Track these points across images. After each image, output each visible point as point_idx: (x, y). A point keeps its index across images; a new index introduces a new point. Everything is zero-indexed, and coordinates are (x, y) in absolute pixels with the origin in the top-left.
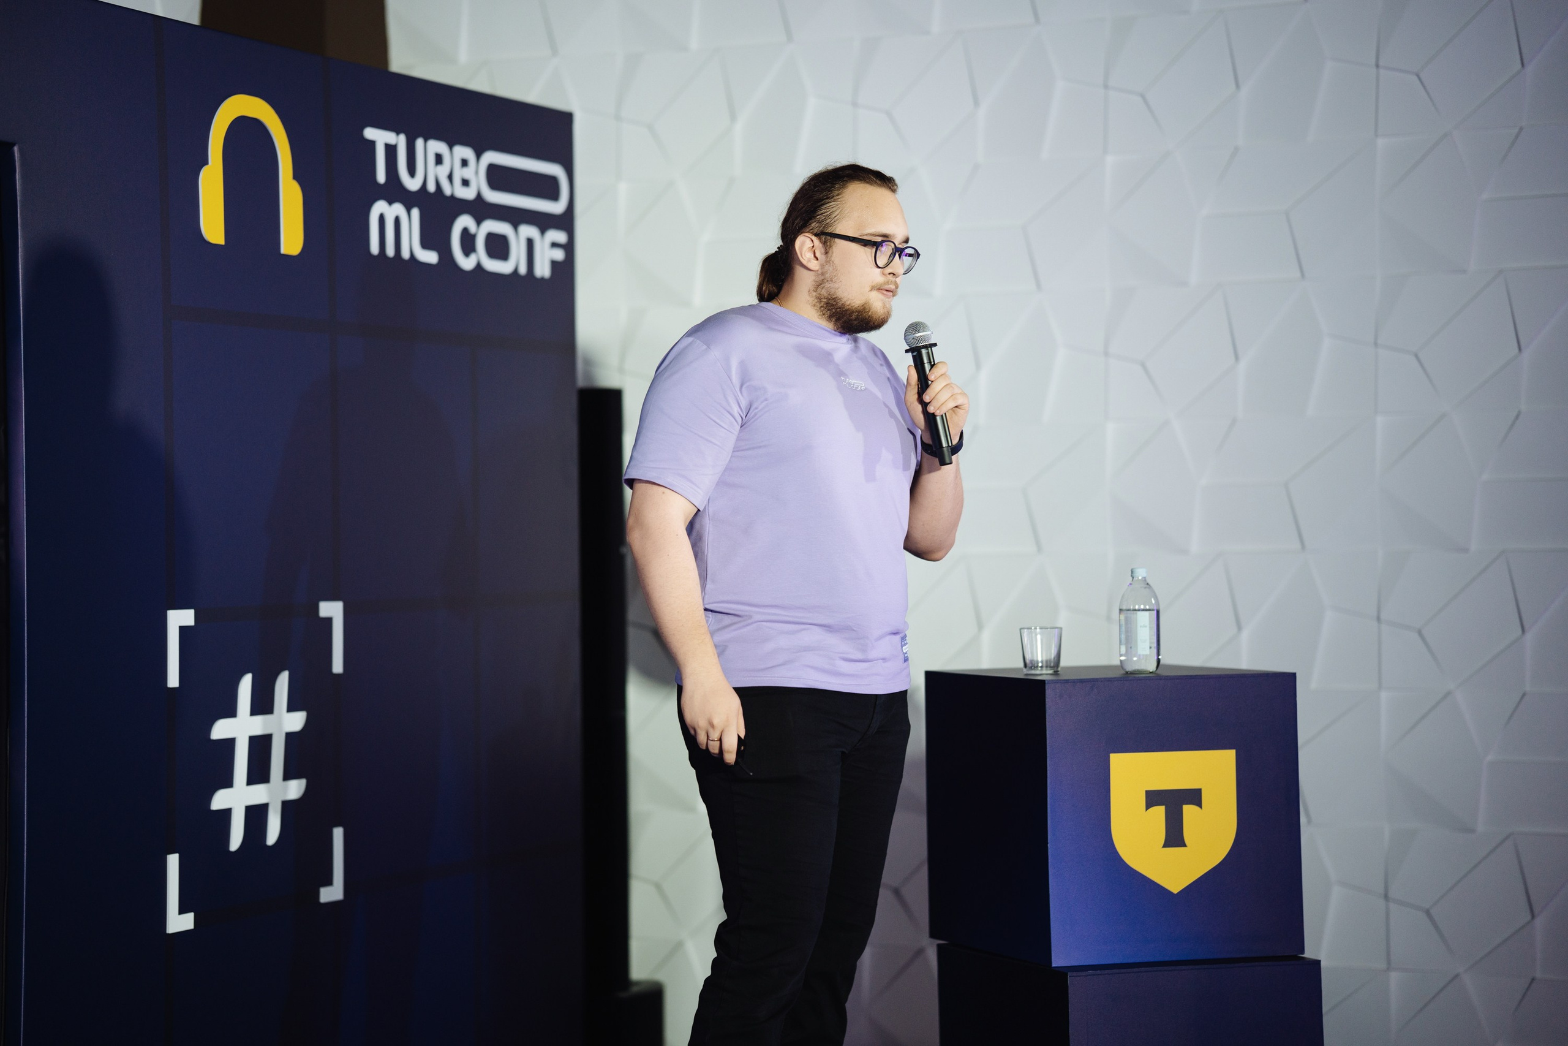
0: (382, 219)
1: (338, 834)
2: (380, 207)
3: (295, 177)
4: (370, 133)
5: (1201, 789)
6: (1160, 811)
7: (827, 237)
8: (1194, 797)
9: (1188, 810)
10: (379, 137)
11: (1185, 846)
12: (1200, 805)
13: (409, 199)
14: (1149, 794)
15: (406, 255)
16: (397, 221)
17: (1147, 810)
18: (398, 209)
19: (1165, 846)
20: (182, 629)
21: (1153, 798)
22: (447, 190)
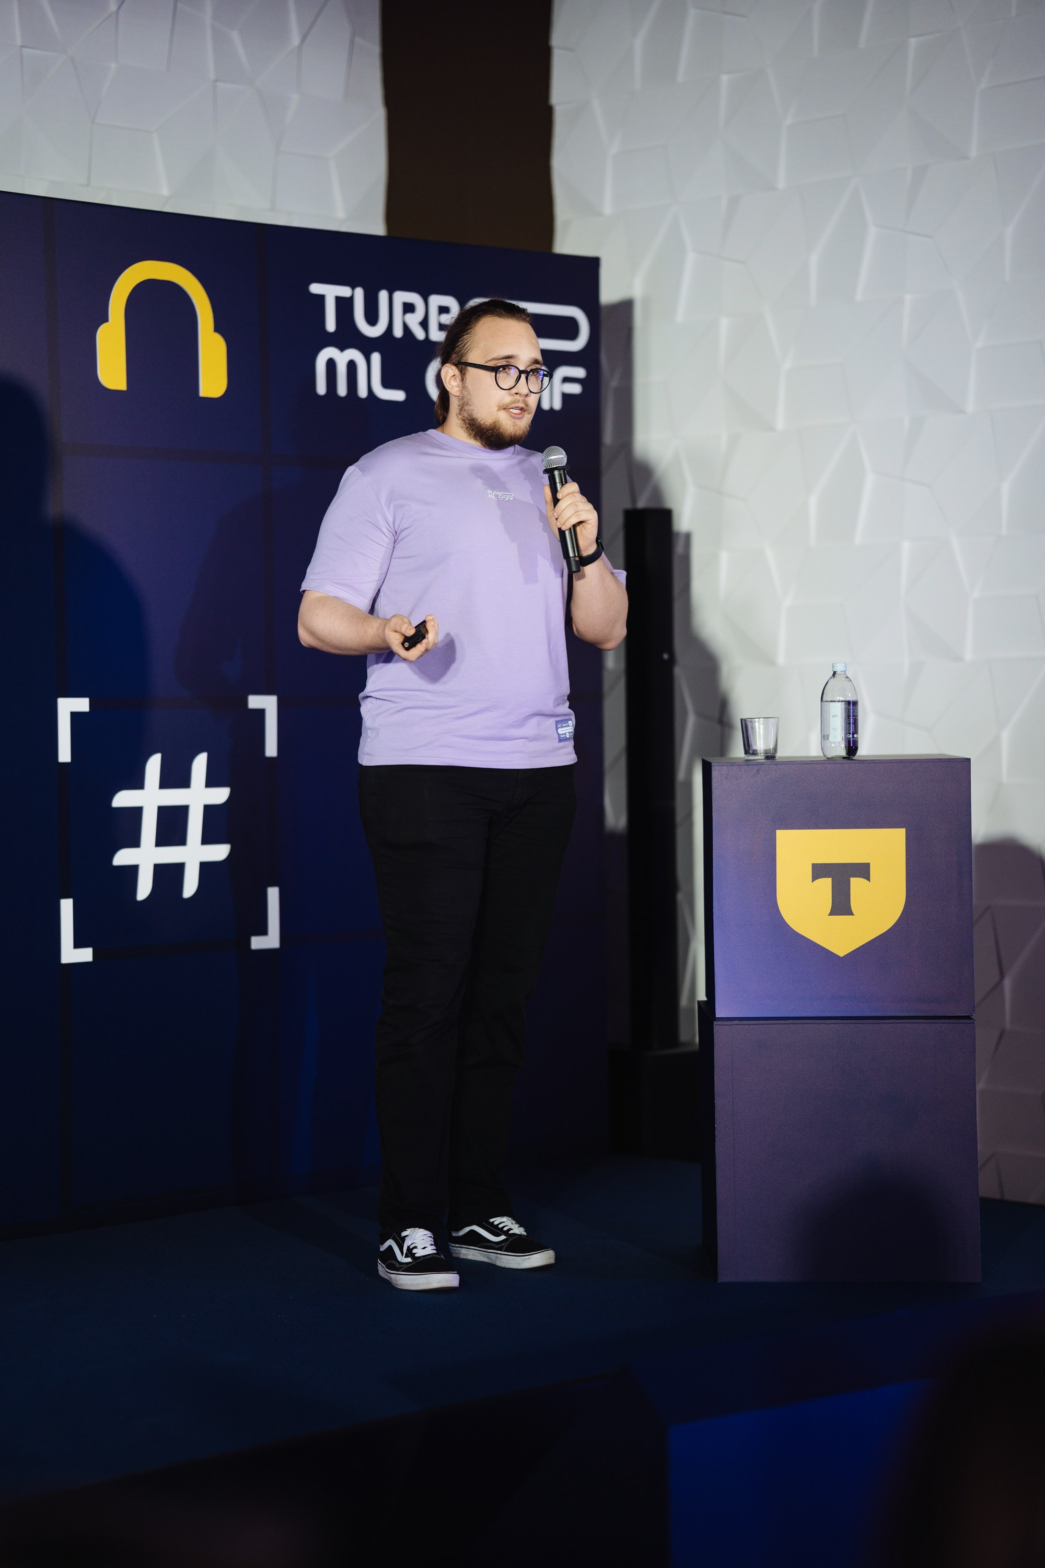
0: (331, 364)
1: (273, 894)
2: (328, 353)
3: (217, 329)
4: (316, 288)
5: (869, 864)
6: (826, 883)
7: (462, 366)
8: (863, 871)
9: (856, 883)
10: (330, 292)
11: (853, 914)
12: (868, 877)
13: (367, 346)
14: (815, 866)
15: (363, 392)
16: (352, 366)
17: (813, 882)
18: (354, 354)
19: (830, 914)
20: (75, 716)
21: (819, 871)
22: (420, 334)
